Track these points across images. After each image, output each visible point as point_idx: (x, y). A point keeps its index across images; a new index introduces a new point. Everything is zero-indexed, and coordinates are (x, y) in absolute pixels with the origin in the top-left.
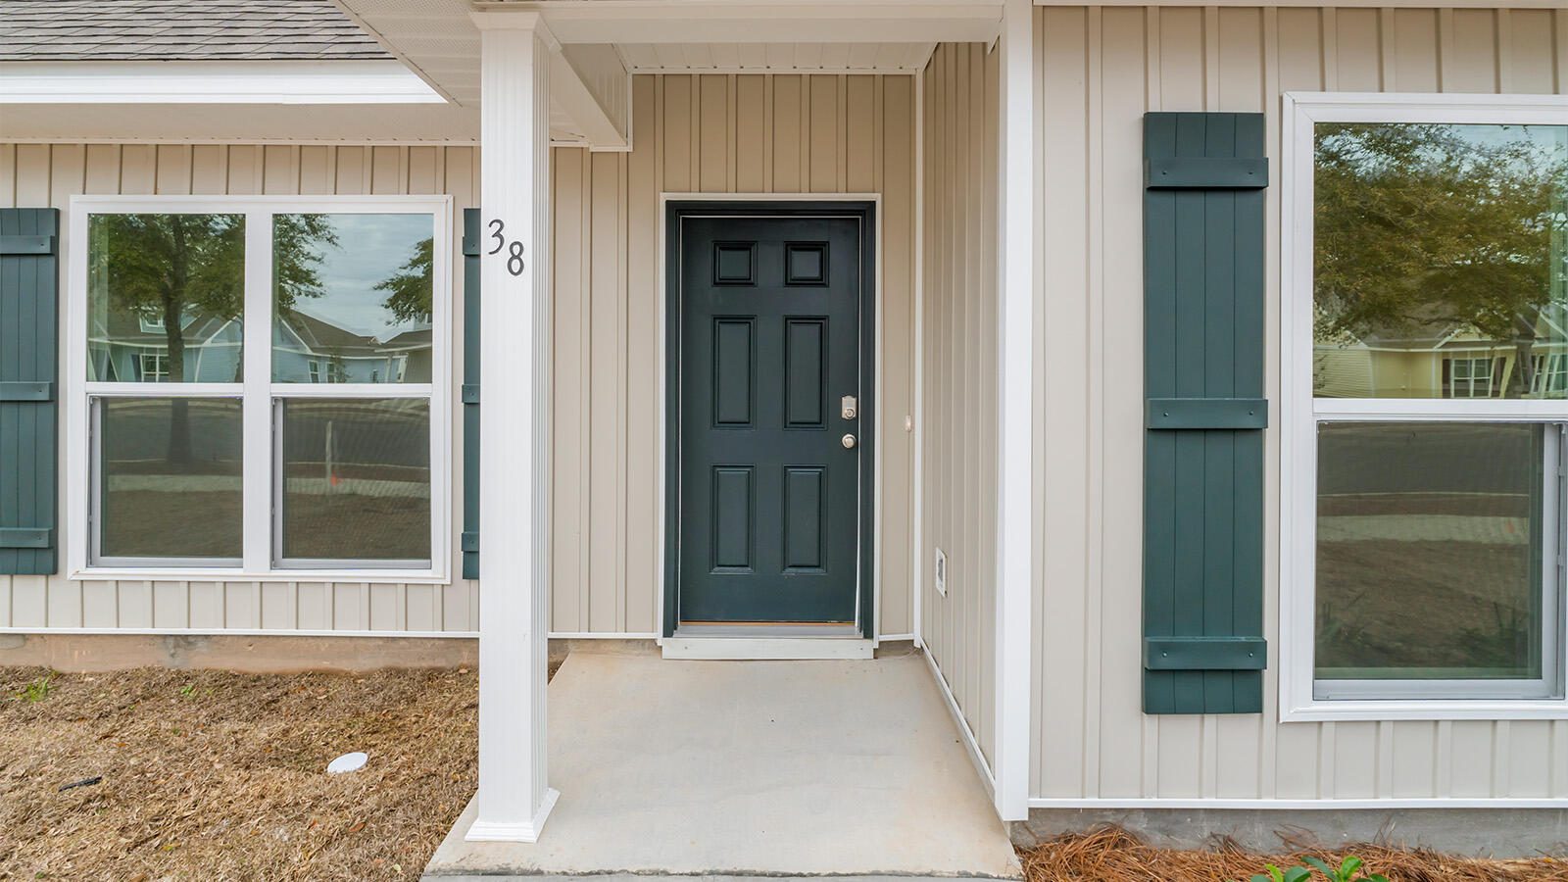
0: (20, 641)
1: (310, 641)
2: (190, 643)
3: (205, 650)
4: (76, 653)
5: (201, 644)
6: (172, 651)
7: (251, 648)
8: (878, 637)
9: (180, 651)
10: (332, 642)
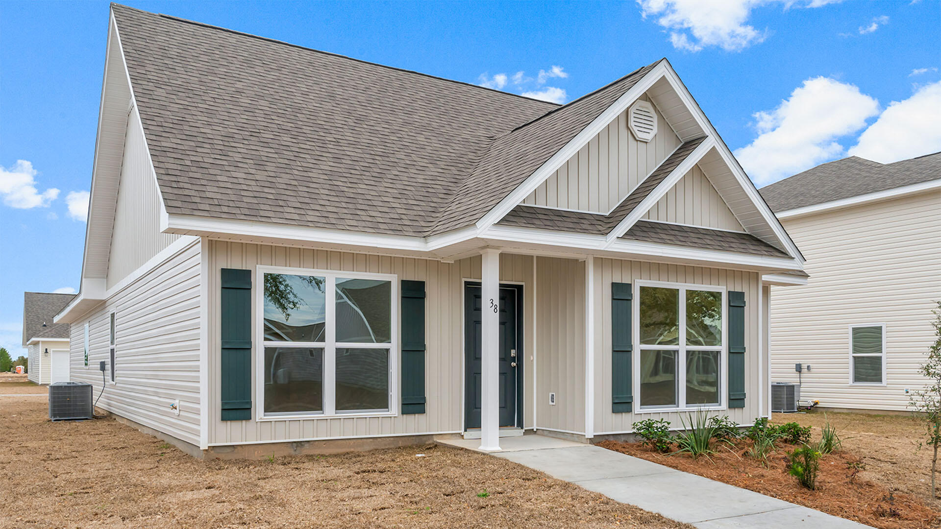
0: (232, 449)
1: (347, 441)
2: (302, 445)
3: (308, 447)
4: (256, 452)
5: (307, 445)
6: (295, 449)
7: (324, 446)
8: (525, 428)
9: (298, 448)
10: (355, 441)
